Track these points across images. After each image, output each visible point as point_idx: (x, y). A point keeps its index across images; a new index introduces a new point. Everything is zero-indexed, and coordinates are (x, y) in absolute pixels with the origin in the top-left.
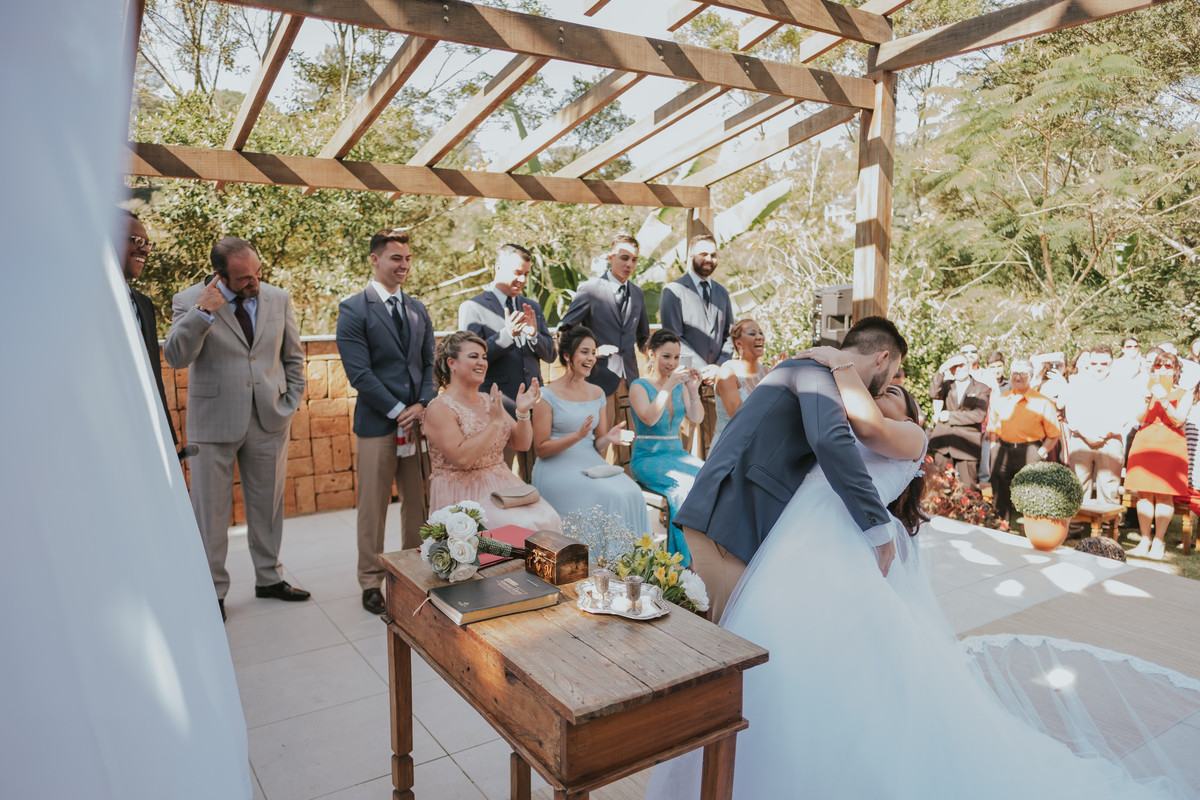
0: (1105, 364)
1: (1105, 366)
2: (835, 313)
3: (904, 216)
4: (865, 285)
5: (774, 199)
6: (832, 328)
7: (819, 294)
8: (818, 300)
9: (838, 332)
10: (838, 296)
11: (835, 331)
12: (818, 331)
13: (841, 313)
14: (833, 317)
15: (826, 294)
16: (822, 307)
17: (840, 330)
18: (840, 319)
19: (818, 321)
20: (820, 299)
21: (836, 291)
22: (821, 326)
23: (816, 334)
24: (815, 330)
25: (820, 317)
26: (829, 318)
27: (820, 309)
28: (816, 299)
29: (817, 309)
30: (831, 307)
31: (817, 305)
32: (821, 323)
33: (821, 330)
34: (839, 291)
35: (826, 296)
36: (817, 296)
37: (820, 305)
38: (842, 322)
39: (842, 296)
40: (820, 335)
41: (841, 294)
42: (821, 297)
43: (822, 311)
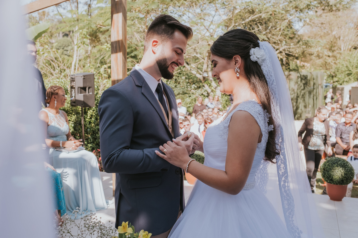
0: (188, 125)
1: (188, 126)
2: (82, 86)
3: (67, 51)
4: (118, 69)
5: (41, 31)
6: (81, 93)
7: (73, 77)
8: (73, 80)
9: (84, 95)
10: (83, 78)
11: (82, 95)
12: (73, 95)
13: (85, 86)
14: (81, 88)
15: (77, 77)
16: (75, 83)
17: (85, 94)
18: (84, 89)
19: (73, 90)
20: (74, 79)
21: (82, 75)
22: (75, 92)
23: (72, 96)
24: (72, 94)
25: (74, 88)
26: (79, 88)
27: (74, 84)
28: (71, 79)
29: (72, 84)
30: (80, 83)
31: (72, 82)
32: (75, 91)
33: (75, 94)
34: (83, 75)
35: (77, 78)
36: (72, 78)
37: (74, 82)
38: (85, 90)
39: (85, 78)
40: (75, 97)
41: (84, 77)
42: (74, 78)
43: (75, 85)
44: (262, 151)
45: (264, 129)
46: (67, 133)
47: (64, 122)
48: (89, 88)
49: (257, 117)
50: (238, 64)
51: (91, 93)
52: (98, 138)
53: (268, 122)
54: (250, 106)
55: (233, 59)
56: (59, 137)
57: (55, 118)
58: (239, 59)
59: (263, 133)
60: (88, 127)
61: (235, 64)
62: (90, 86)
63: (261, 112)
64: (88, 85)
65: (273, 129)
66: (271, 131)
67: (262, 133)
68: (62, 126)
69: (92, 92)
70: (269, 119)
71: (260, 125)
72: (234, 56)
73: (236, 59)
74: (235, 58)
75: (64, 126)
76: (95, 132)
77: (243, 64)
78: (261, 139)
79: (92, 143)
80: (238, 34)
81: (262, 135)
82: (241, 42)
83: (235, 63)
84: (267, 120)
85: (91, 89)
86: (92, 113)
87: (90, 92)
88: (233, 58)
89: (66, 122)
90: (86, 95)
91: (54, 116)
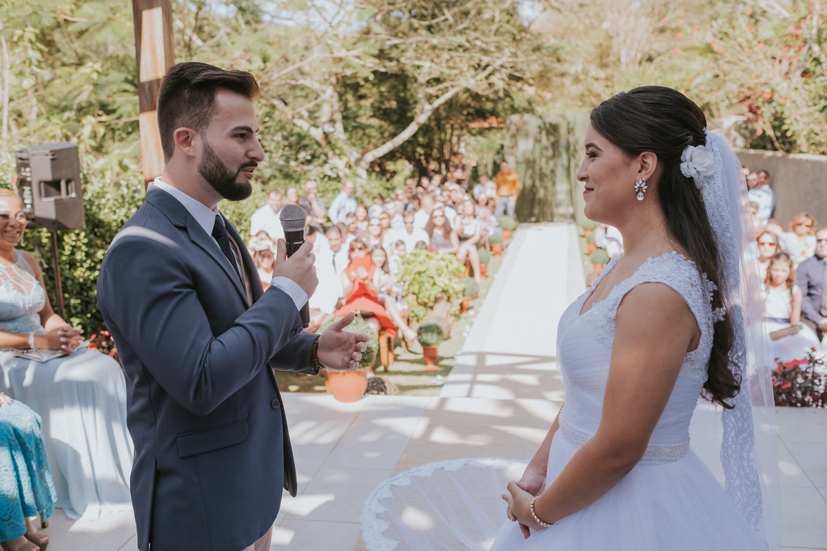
2: (48, 176)
6: (47, 195)
7: (24, 155)
8: (23, 163)
9: (56, 200)
10: (50, 157)
11: (51, 199)
12: (28, 201)
13: (57, 177)
14: (47, 183)
15: (34, 155)
16: (30, 172)
17: (57, 197)
18: (54, 185)
19: (27, 189)
20: (26, 162)
21: (47, 151)
22: (32, 194)
23: (26, 204)
24: (23, 199)
25: (29, 184)
26: (42, 185)
27: (28, 174)
28: (20, 161)
29: (24, 174)
30: (42, 170)
31: (23, 169)
32: (31, 190)
33: (32, 199)
34: (51, 151)
35: (35, 158)
36: (21, 159)
37: (28, 169)
38: (58, 188)
39: (55, 157)
40: (32, 205)
41: (53, 155)
42: (27, 159)
43: (30, 176)
44: (702, 370)
45: (704, 317)
46: (41, 308)
47: (31, 280)
48: (68, 182)
49: (687, 292)
50: (646, 174)
51: (73, 195)
52: (94, 301)
53: (712, 302)
54: (667, 269)
55: (639, 159)
56: (21, 319)
57: (7, 274)
58: (652, 161)
59: (703, 328)
60: (68, 275)
61: (640, 172)
62: (70, 176)
63: (695, 281)
64: (64, 174)
65: (724, 316)
66: (720, 322)
67: (701, 328)
68: (26, 292)
69: (76, 193)
70: (712, 294)
71: (694, 310)
72: (643, 151)
73: (645, 160)
74: (644, 156)
75: (33, 291)
76: (84, 287)
77: (658, 174)
78: (699, 342)
79: (79, 315)
80: (667, 103)
81: (701, 333)
82: (669, 124)
83: (640, 168)
84: (710, 297)
85: (72, 185)
86: (75, 241)
87: (72, 192)
88: (639, 154)
89: (36, 282)
90: (62, 200)
91: (4, 267)
